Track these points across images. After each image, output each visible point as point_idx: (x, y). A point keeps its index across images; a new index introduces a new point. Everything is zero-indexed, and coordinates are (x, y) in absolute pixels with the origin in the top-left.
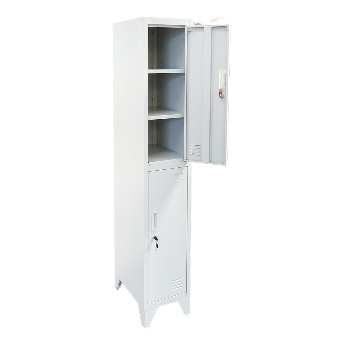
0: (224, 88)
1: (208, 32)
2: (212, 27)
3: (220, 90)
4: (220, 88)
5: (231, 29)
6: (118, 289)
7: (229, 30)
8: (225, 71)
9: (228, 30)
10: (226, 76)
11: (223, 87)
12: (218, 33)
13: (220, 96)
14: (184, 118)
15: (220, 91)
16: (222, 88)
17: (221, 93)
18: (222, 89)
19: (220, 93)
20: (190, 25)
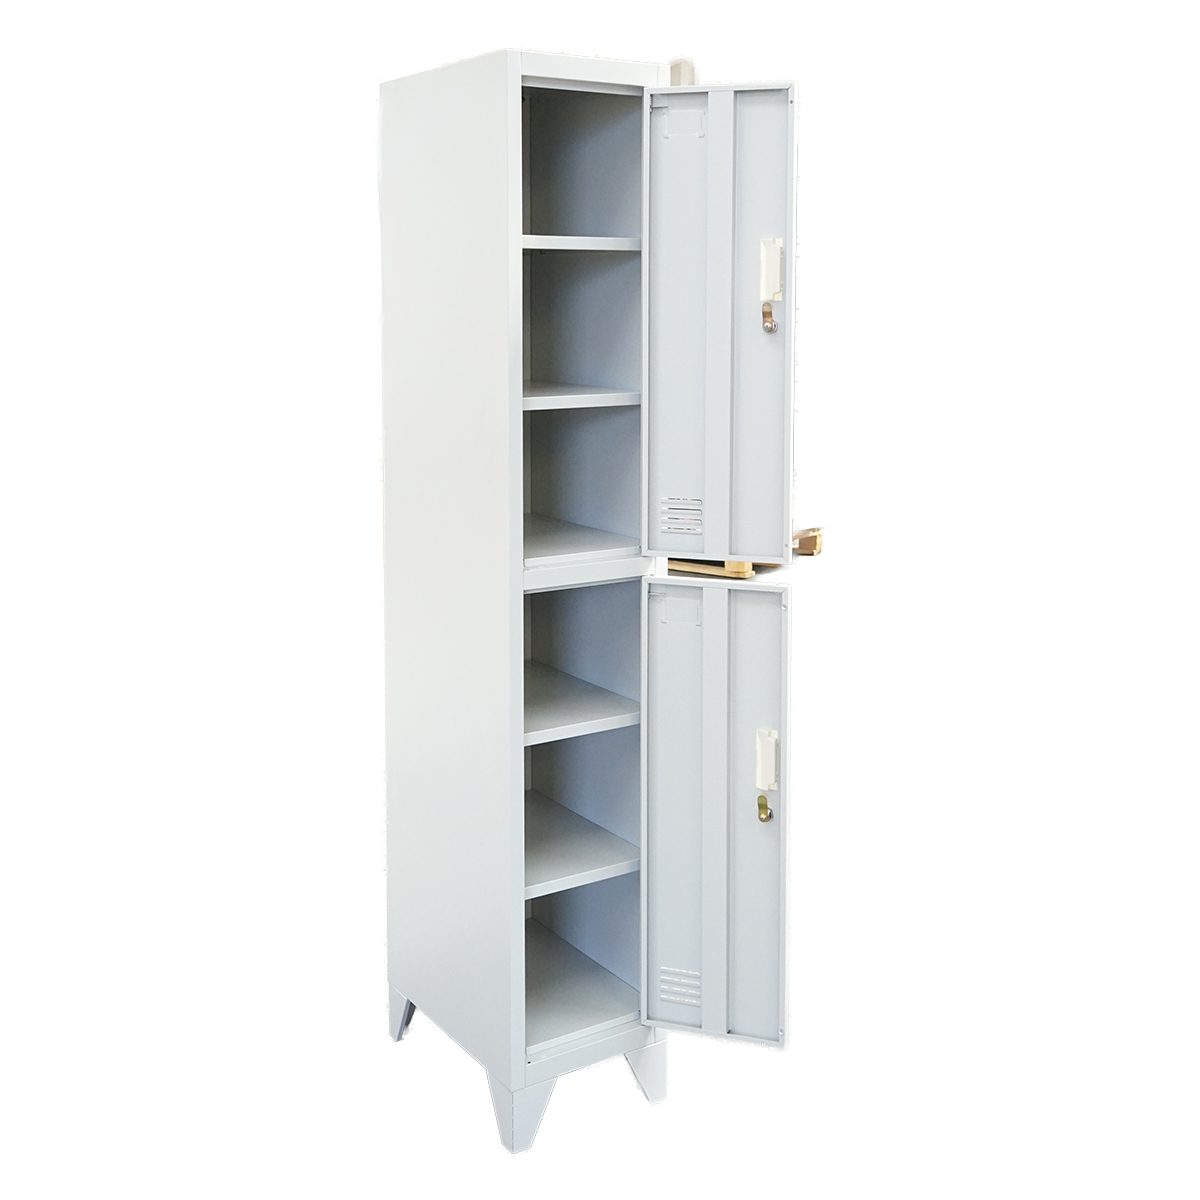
0: (779, 298)
1: (721, 107)
2: (736, 92)
3: (767, 304)
4: (764, 298)
5: (797, 95)
6: (399, 1038)
7: (795, 102)
8: (780, 242)
9: (792, 102)
10: (784, 256)
11: (774, 295)
12: (757, 113)
13: (767, 324)
14: (639, 406)
15: (767, 309)
16: (771, 298)
17: (770, 313)
18: (772, 301)
19: (767, 315)
20: (659, 87)
